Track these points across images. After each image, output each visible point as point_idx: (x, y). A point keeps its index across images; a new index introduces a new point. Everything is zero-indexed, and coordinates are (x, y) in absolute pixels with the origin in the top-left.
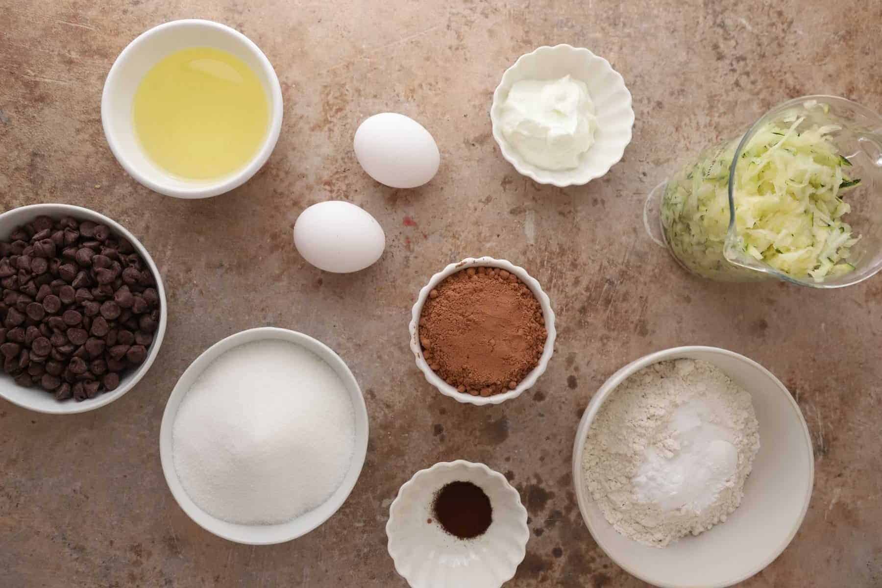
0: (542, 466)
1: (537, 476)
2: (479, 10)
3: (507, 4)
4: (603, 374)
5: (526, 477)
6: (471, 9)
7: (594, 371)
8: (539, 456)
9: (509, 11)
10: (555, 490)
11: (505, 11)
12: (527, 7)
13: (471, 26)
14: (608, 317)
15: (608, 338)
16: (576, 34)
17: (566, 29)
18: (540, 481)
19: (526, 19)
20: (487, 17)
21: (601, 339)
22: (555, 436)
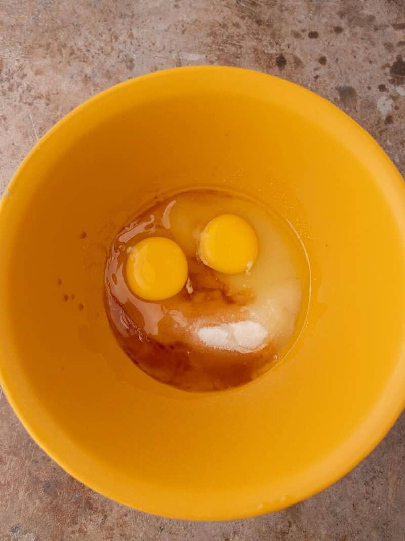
0: (376, 63)
1: (383, 68)
2: (19, 80)
3: (17, 58)
4: (309, 12)
5: (384, 76)
6: (18, 86)
7: (306, 18)
8: (368, 64)
9: (22, 57)
10: (395, 55)
11: (22, 61)
12: (20, 44)
13: (31, 88)
14: (266, 4)
15: (281, 6)
16: (45, 9)
17: (40, 16)
18: (388, 65)
19: (30, 46)
20: (25, 75)
21: (282, 11)
22: (353, 52)
